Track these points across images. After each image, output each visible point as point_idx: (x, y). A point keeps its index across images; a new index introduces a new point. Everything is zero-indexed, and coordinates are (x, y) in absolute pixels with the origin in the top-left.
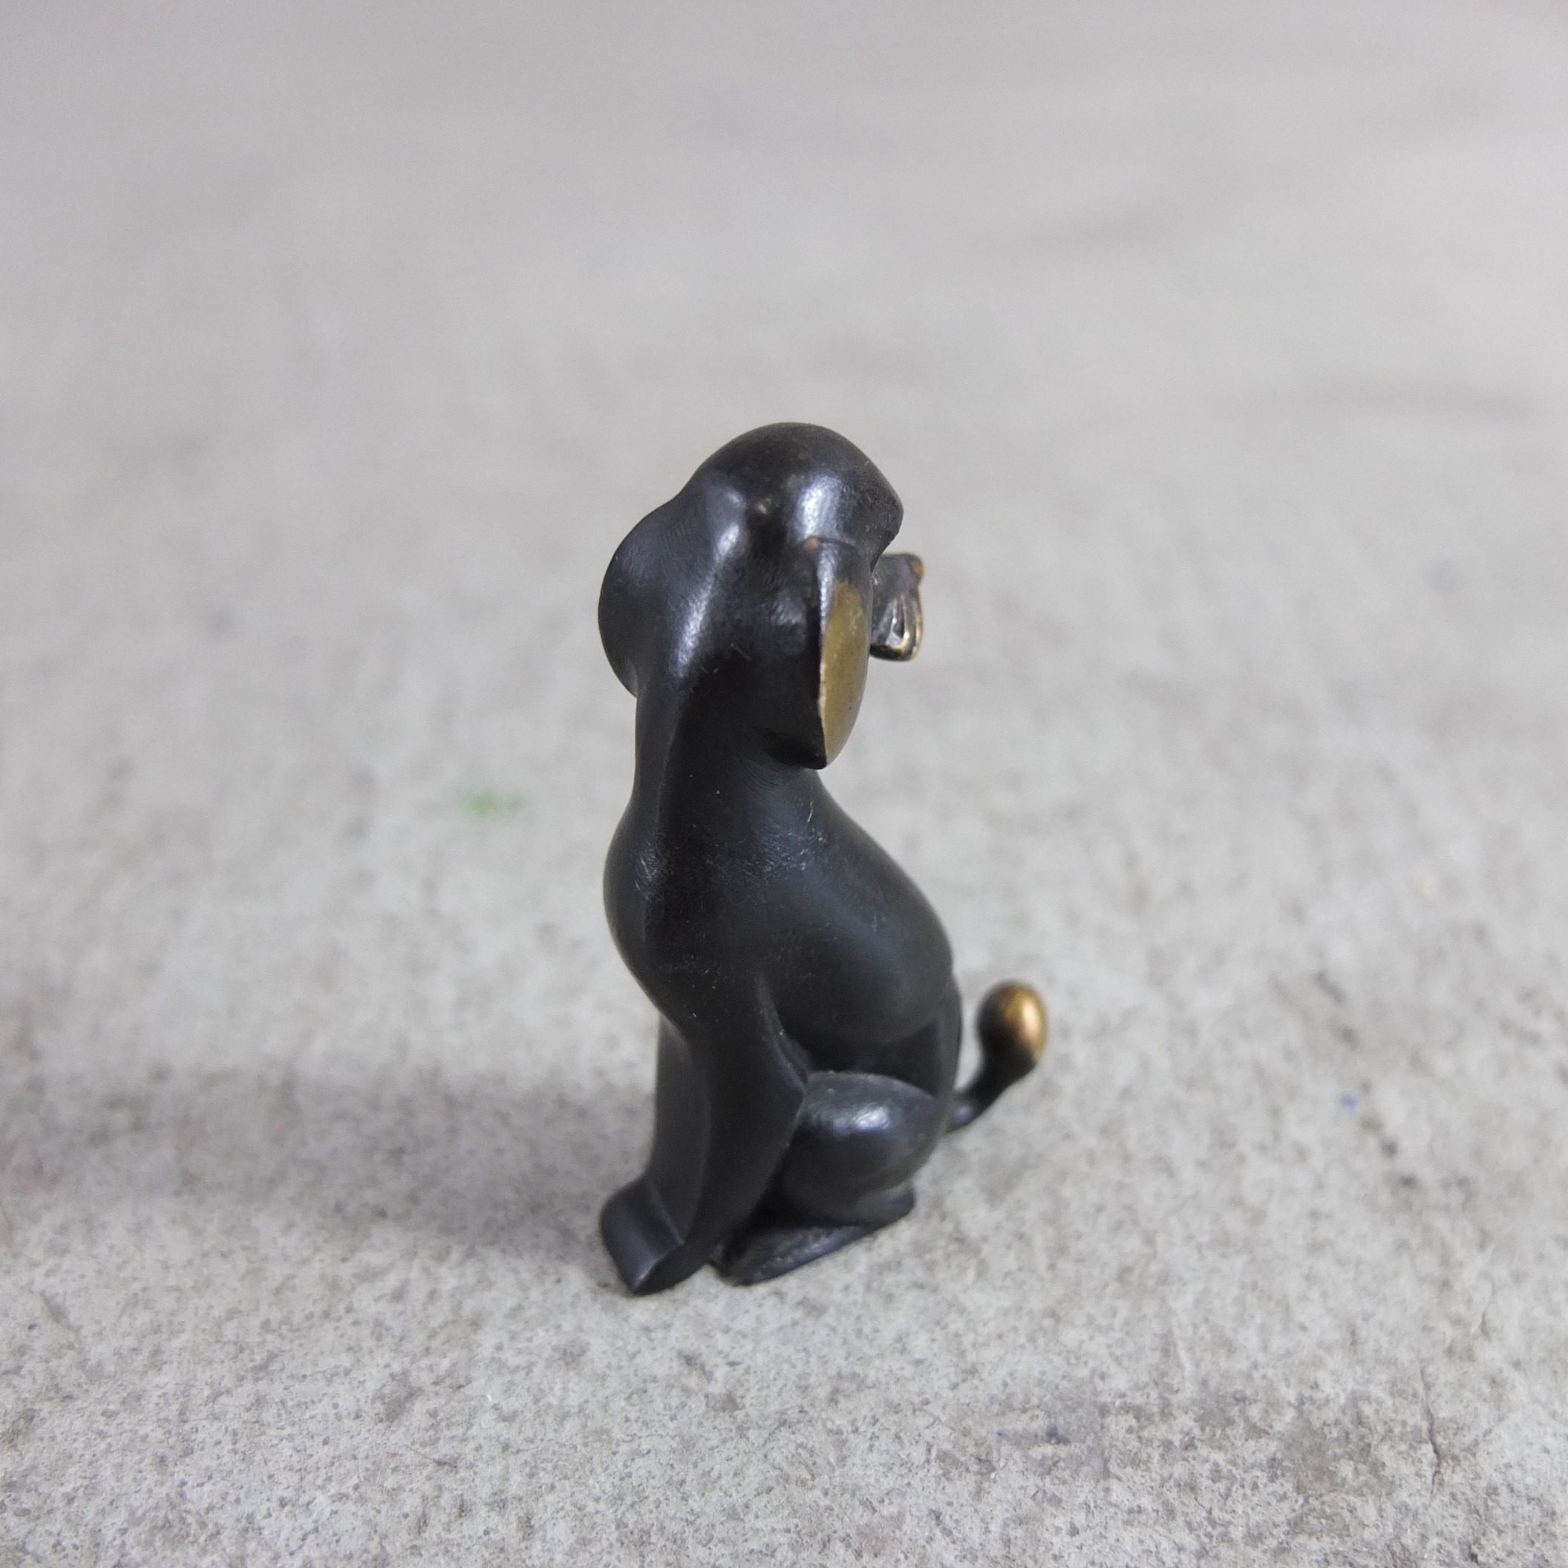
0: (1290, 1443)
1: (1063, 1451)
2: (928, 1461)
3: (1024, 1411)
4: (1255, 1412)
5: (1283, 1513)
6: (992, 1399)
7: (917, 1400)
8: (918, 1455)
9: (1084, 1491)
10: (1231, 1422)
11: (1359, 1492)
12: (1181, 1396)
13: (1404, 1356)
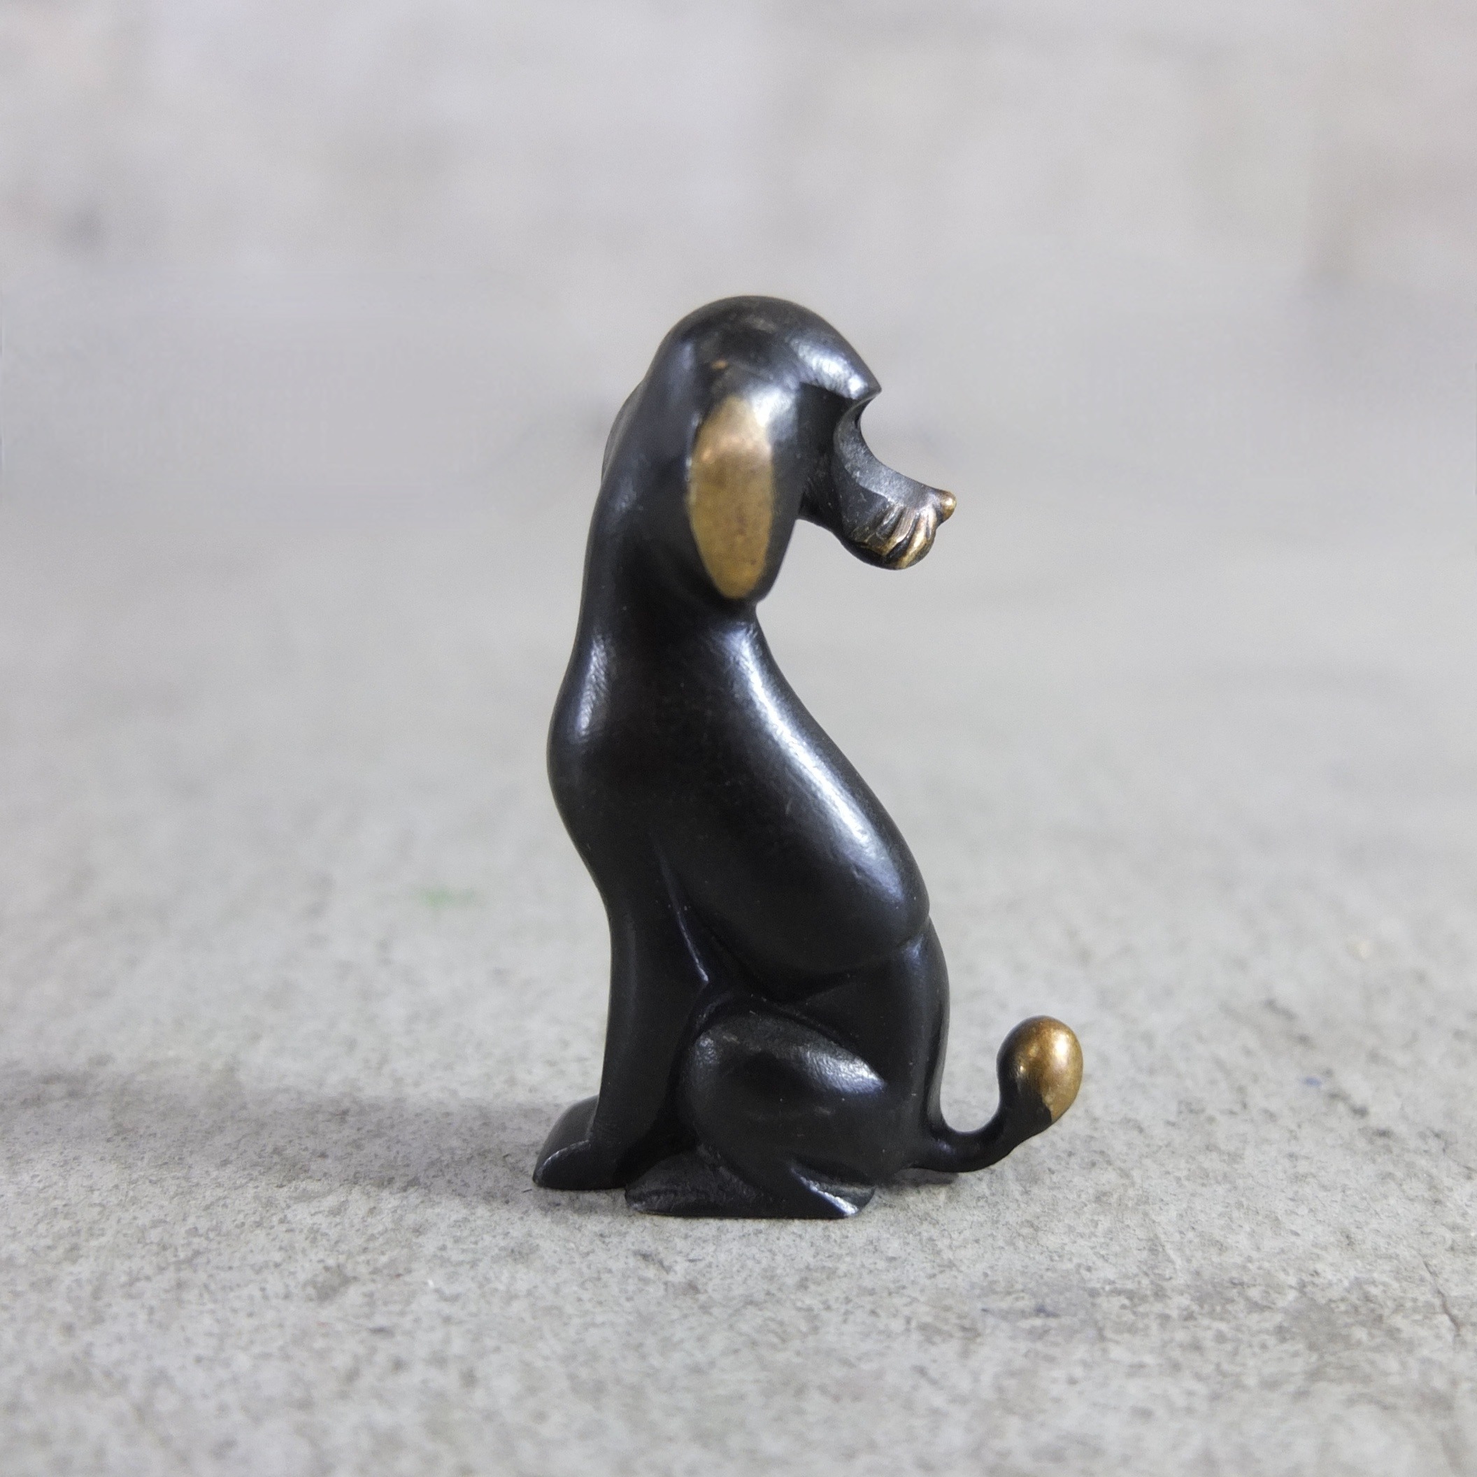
0: (1297, 1316)
1: (1052, 1323)
2: (908, 1330)
3: (1009, 1293)
4: (1254, 1293)
5: (1299, 1366)
6: (973, 1286)
7: (892, 1286)
8: (897, 1325)
9: (1081, 1351)
10: (1232, 1301)
11: (1377, 1349)
12: (1174, 1282)
13: (1404, 1252)
